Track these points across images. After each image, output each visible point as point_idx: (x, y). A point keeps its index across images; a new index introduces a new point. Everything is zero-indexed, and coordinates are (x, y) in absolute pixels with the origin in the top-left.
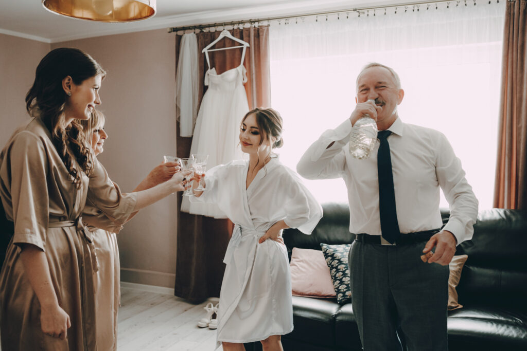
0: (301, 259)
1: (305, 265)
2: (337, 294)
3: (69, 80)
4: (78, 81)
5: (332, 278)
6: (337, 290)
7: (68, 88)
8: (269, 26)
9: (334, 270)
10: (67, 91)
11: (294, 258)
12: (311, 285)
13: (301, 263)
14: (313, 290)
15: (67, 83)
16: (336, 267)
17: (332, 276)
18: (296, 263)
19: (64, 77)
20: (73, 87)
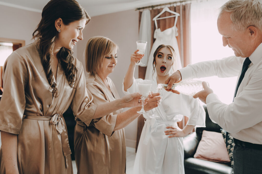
0: (208, 137)
1: (211, 141)
2: (231, 161)
3: (60, 21)
4: (67, 22)
5: (228, 151)
6: (231, 158)
7: (59, 27)
8: (191, 3)
9: (229, 146)
10: (58, 29)
11: (204, 137)
12: (214, 154)
13: (208, 140)
14: (215, 157)
15: (58, 23)
16: (231, 144)
17: (228, 150)
18: (205, 140)
19: (57, 18)
20: (63, 26)
